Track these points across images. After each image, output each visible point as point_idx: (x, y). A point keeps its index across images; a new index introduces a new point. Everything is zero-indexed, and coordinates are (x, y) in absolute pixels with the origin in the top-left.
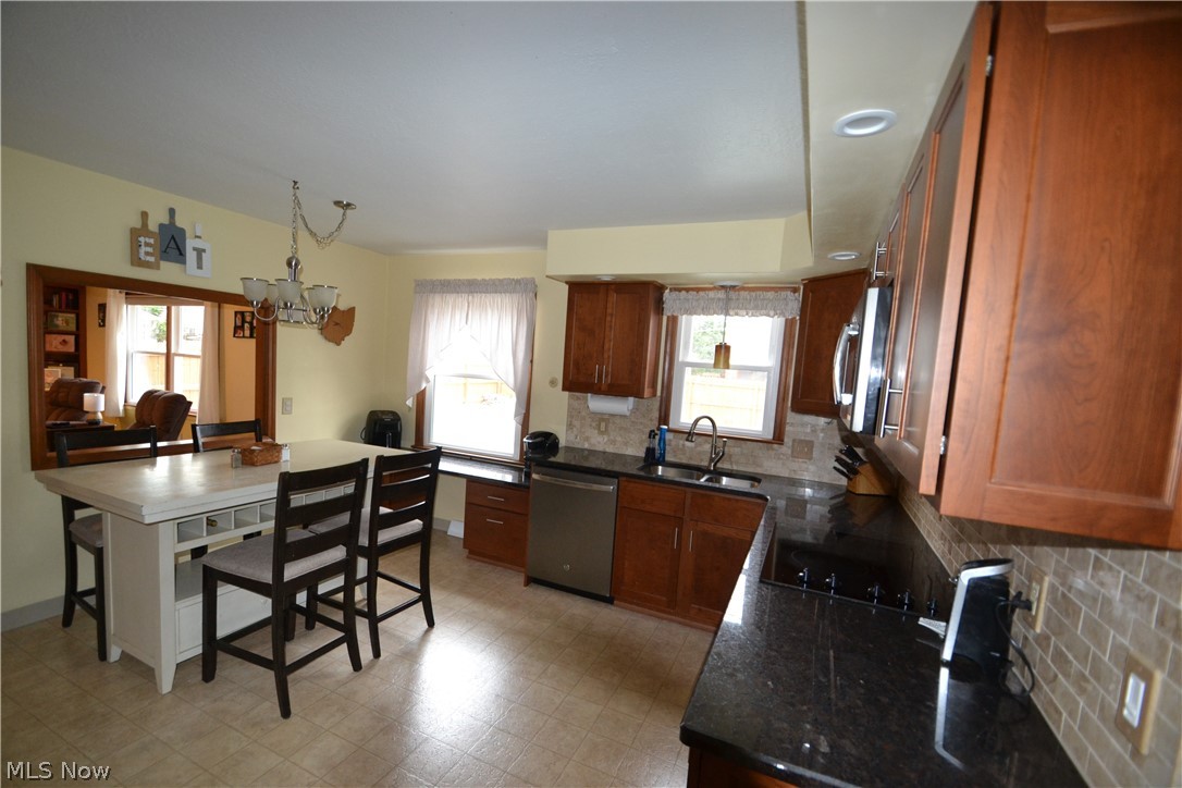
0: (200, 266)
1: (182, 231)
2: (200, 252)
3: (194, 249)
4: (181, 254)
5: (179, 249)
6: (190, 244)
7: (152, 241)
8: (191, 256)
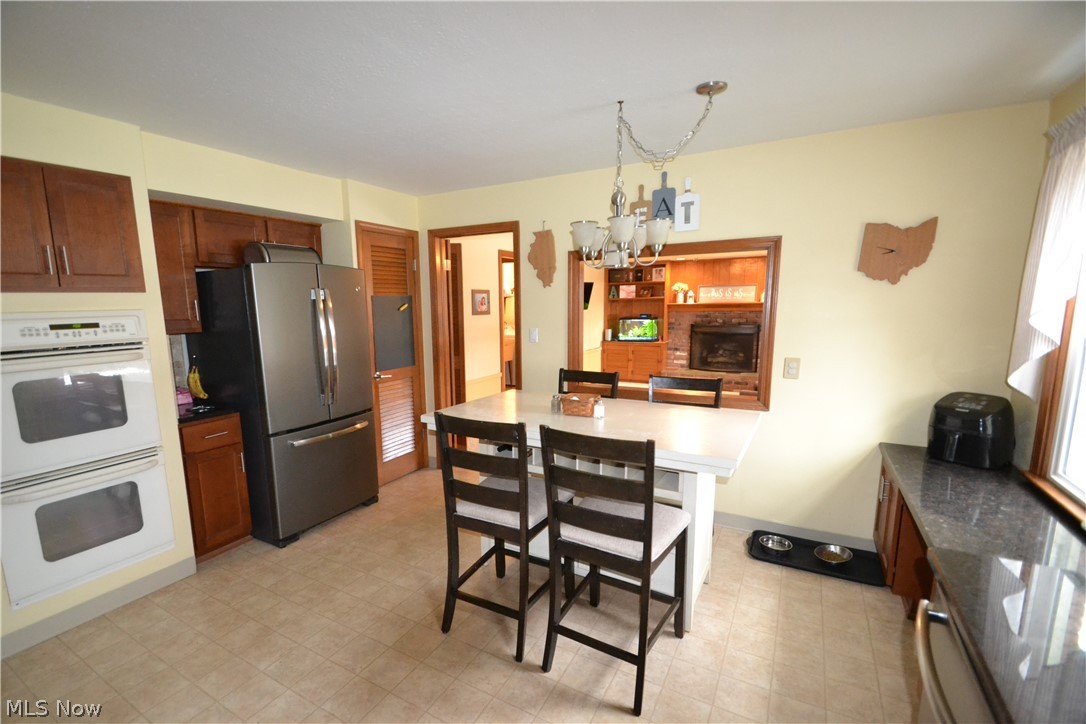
0: (687, 219)
1: (673, 192)
2: (687, 205)
3: (683, 205)
4: (670, 213)
5: (668, 209)
6: (679, 200)
7: (645, 210)
8: (679, 212)
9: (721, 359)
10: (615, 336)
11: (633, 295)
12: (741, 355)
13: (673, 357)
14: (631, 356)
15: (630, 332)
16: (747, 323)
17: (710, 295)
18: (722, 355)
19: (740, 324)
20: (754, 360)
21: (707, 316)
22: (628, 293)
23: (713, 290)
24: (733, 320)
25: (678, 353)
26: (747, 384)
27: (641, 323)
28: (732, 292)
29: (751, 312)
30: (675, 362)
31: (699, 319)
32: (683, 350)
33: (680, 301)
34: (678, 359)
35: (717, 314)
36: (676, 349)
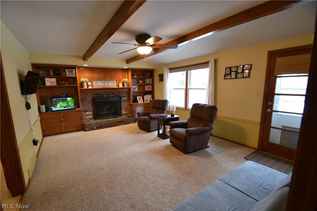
9: (105, 112)
10: (48, 109)
11: (55, 84)
12: (113, 109)
13: (85, 115)
14: (63, 119)
15: (58, 106)
16: (115, 96)
17: (98, 84)
18: (105, 111)
19: (113, 97)
20: (120, 111)
21: (99, 94)
22: (51, 83)
23: (99, 82)
24: (110, 95)
25: (87, 113)
26: (124, 121)
27: (66, 100)
28: (108, 83)
29: (116, 91)
30: (86, 117)
31: (95, 96)
32: (90, 111)
33: (85, 87)
34: (88, 116)
35: (103, 93)
36: (86, 111)
